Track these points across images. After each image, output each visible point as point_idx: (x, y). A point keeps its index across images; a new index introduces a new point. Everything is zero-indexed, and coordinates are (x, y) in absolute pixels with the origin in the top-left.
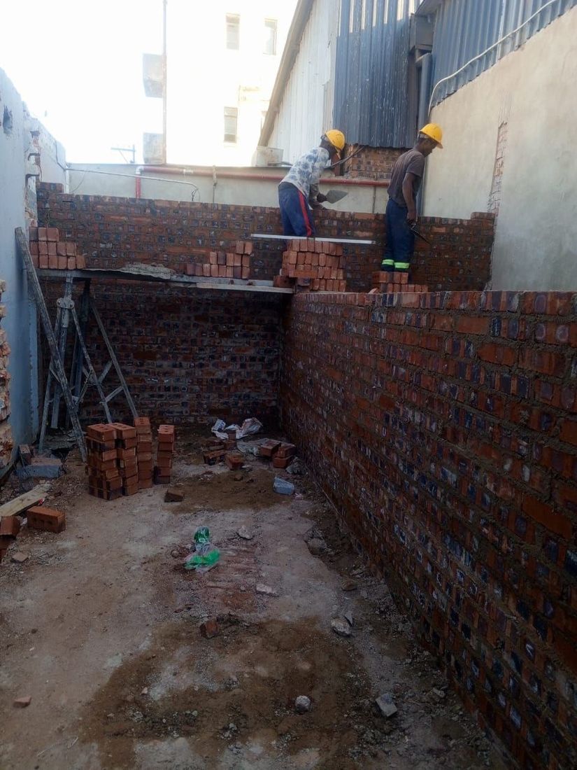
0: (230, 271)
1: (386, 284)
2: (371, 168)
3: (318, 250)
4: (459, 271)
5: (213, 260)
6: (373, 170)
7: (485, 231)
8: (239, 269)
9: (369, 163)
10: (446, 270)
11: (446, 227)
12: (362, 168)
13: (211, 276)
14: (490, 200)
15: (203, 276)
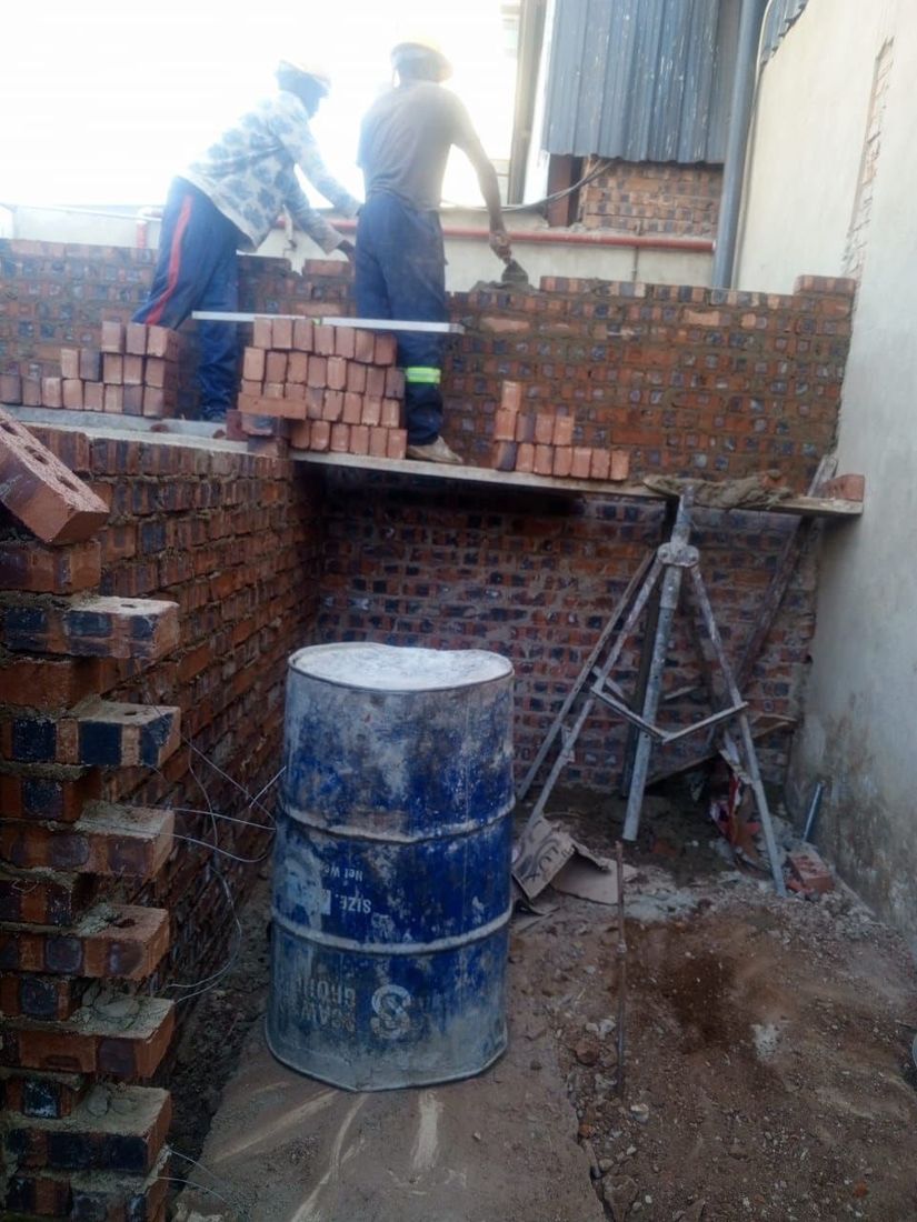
0: (113, 397)
1: (516, 444)
2: (629, 210)
3: (324, 347)
4: (753, 422)
5: (68, 369)
6: (634, 212)
7: (828, 325)
8: (138, 391)
9: (624, 198)
10: (719, 420)
11: (721, 311)
12: (610, 209)
13: (63, 407)
14: (848, 249)
15: (42, 406)
